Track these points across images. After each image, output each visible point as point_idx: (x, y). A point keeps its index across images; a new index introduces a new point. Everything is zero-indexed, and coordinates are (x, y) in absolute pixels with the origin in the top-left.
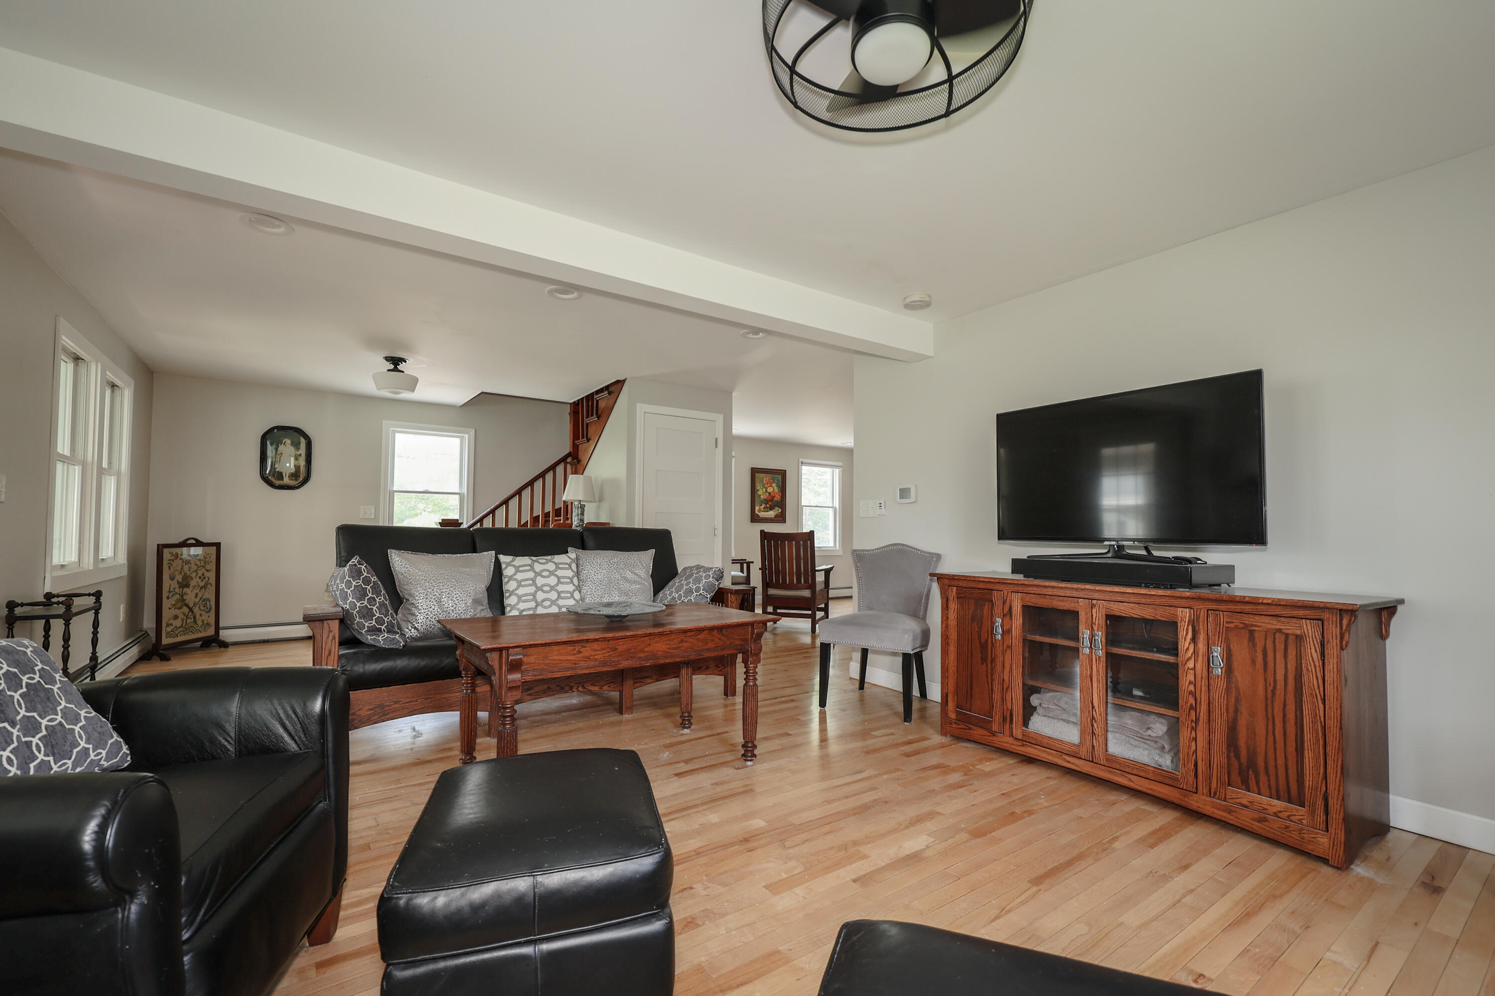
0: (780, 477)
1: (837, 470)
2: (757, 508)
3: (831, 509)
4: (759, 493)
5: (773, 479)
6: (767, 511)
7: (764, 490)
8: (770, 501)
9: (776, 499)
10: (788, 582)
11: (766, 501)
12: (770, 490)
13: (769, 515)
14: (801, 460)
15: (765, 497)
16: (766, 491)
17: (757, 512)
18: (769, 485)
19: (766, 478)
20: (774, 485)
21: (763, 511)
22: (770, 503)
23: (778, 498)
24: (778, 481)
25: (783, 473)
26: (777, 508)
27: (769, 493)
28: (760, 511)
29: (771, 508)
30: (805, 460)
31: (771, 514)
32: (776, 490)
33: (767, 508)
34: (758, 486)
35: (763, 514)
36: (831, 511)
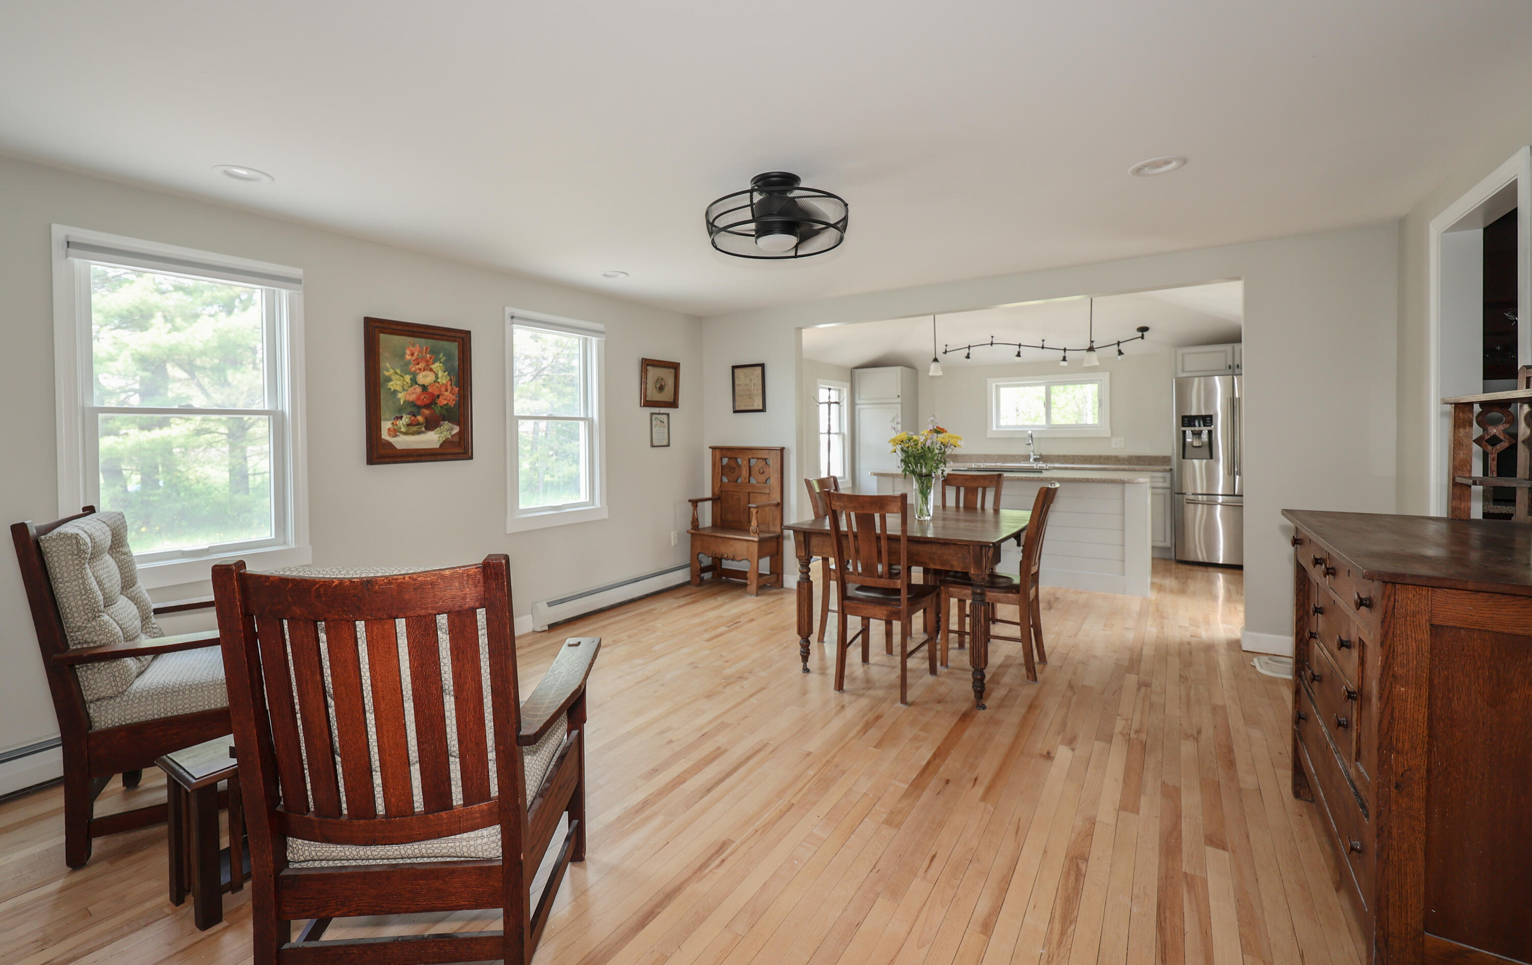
0: (453, 347)
1: (594, 340)
2: (386, 425)
3: (582, 423)
4: (393, 385)
5: (434, 352)
6: (419, 433)
7: (408, 378)
8: (427, 406)
9: (442, 402)
10: (380, 808)
11: (414, 408)
12: (425, 378)
13: (423, 442)
14: (509, 310)
15: (412, 398)
16: (414, 381)
17: (385, 436)
18: (422, 365)
19: (412, 347)
20: (437, 366)
21: (406, 434)
22: (427, 412)
23: (448, 398)
24: (449, 357)
25: (462, 338)
26: (446, 425)
27: (424, 387)
28: (395, 432)
29: (431, 425)
30: (518, 312)
31: (431, 439)
32: (444, 378)
33: (418, 424)
34: (388, 368)
35: (403, 442)
36: (582, 426)
